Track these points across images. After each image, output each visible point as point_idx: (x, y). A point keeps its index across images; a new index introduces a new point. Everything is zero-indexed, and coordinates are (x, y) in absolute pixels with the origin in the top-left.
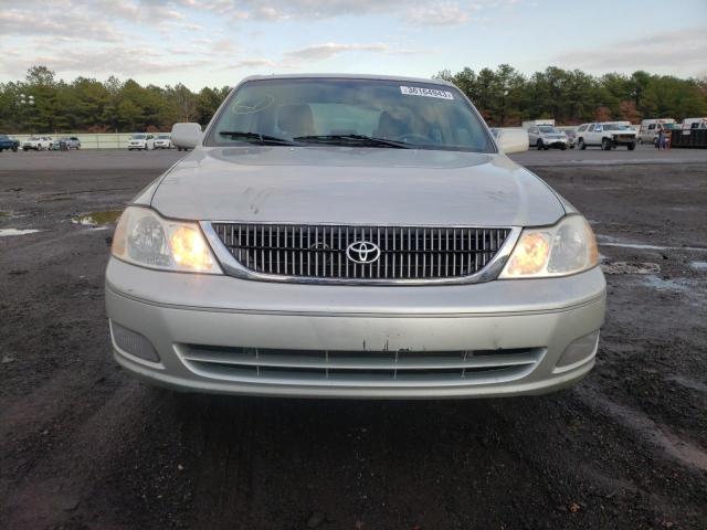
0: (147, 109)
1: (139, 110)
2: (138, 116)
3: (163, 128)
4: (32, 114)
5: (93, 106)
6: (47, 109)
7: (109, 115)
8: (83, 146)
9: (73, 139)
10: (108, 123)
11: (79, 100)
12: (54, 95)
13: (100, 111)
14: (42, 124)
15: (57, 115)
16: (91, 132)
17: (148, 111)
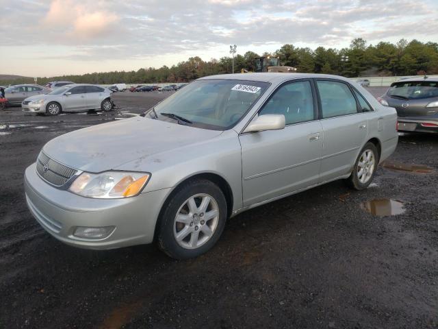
0: (420, 59)
1: (414, 61)
2: (413, 65)
3: (430, 72)
4: (347, 66)
5: (384, 59)
6: (357, 63)
7: (392, 64)
8: (371, 85)
9: (366, 81)
10: (390, 70)
11: (375, 57)
12: (362, 55)
13: (388, 62)
14: (352, 72)
15: (361, 66)
16: (380, 76)
17: (421, 61)
